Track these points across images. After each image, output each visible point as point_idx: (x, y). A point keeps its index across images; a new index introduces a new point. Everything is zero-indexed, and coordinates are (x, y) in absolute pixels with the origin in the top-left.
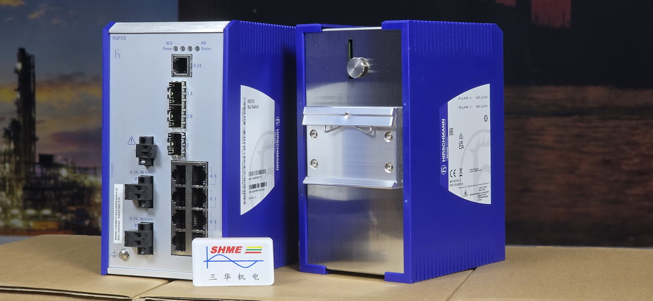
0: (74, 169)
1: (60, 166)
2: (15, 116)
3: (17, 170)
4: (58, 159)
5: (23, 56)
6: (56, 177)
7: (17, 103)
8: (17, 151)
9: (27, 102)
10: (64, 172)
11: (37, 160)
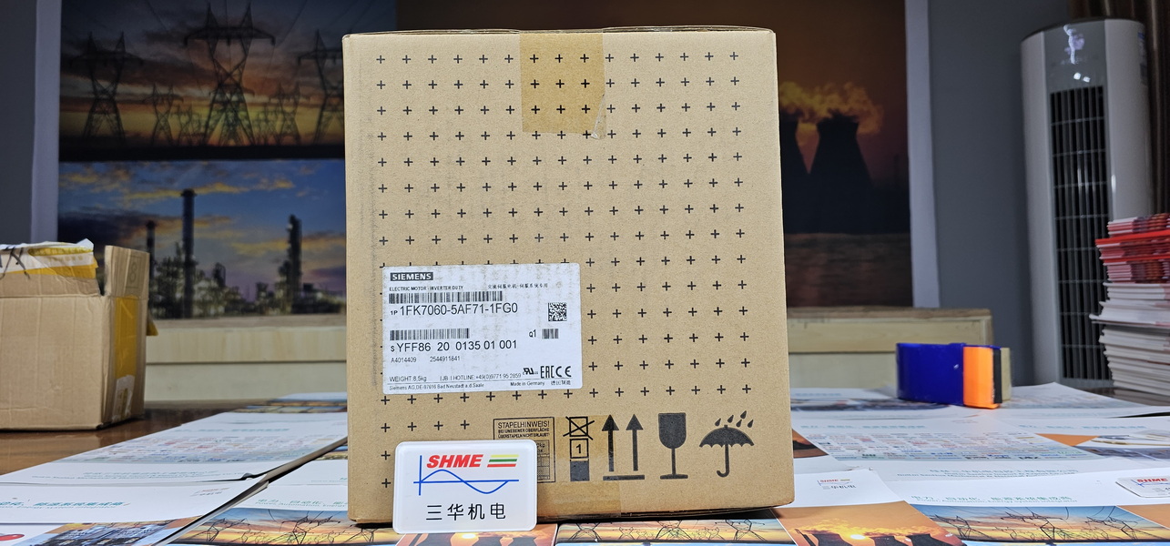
0: (326, 292)
1: (316, 291)
2: (287, 259)
3: (287, 294)
4: (316, 287)
5: (294, 221)
6: (314, 298)
7: (289, 250)
8: (287, 282)
9: (295, 250)
10: (320, 296)
11: (302, 287)
